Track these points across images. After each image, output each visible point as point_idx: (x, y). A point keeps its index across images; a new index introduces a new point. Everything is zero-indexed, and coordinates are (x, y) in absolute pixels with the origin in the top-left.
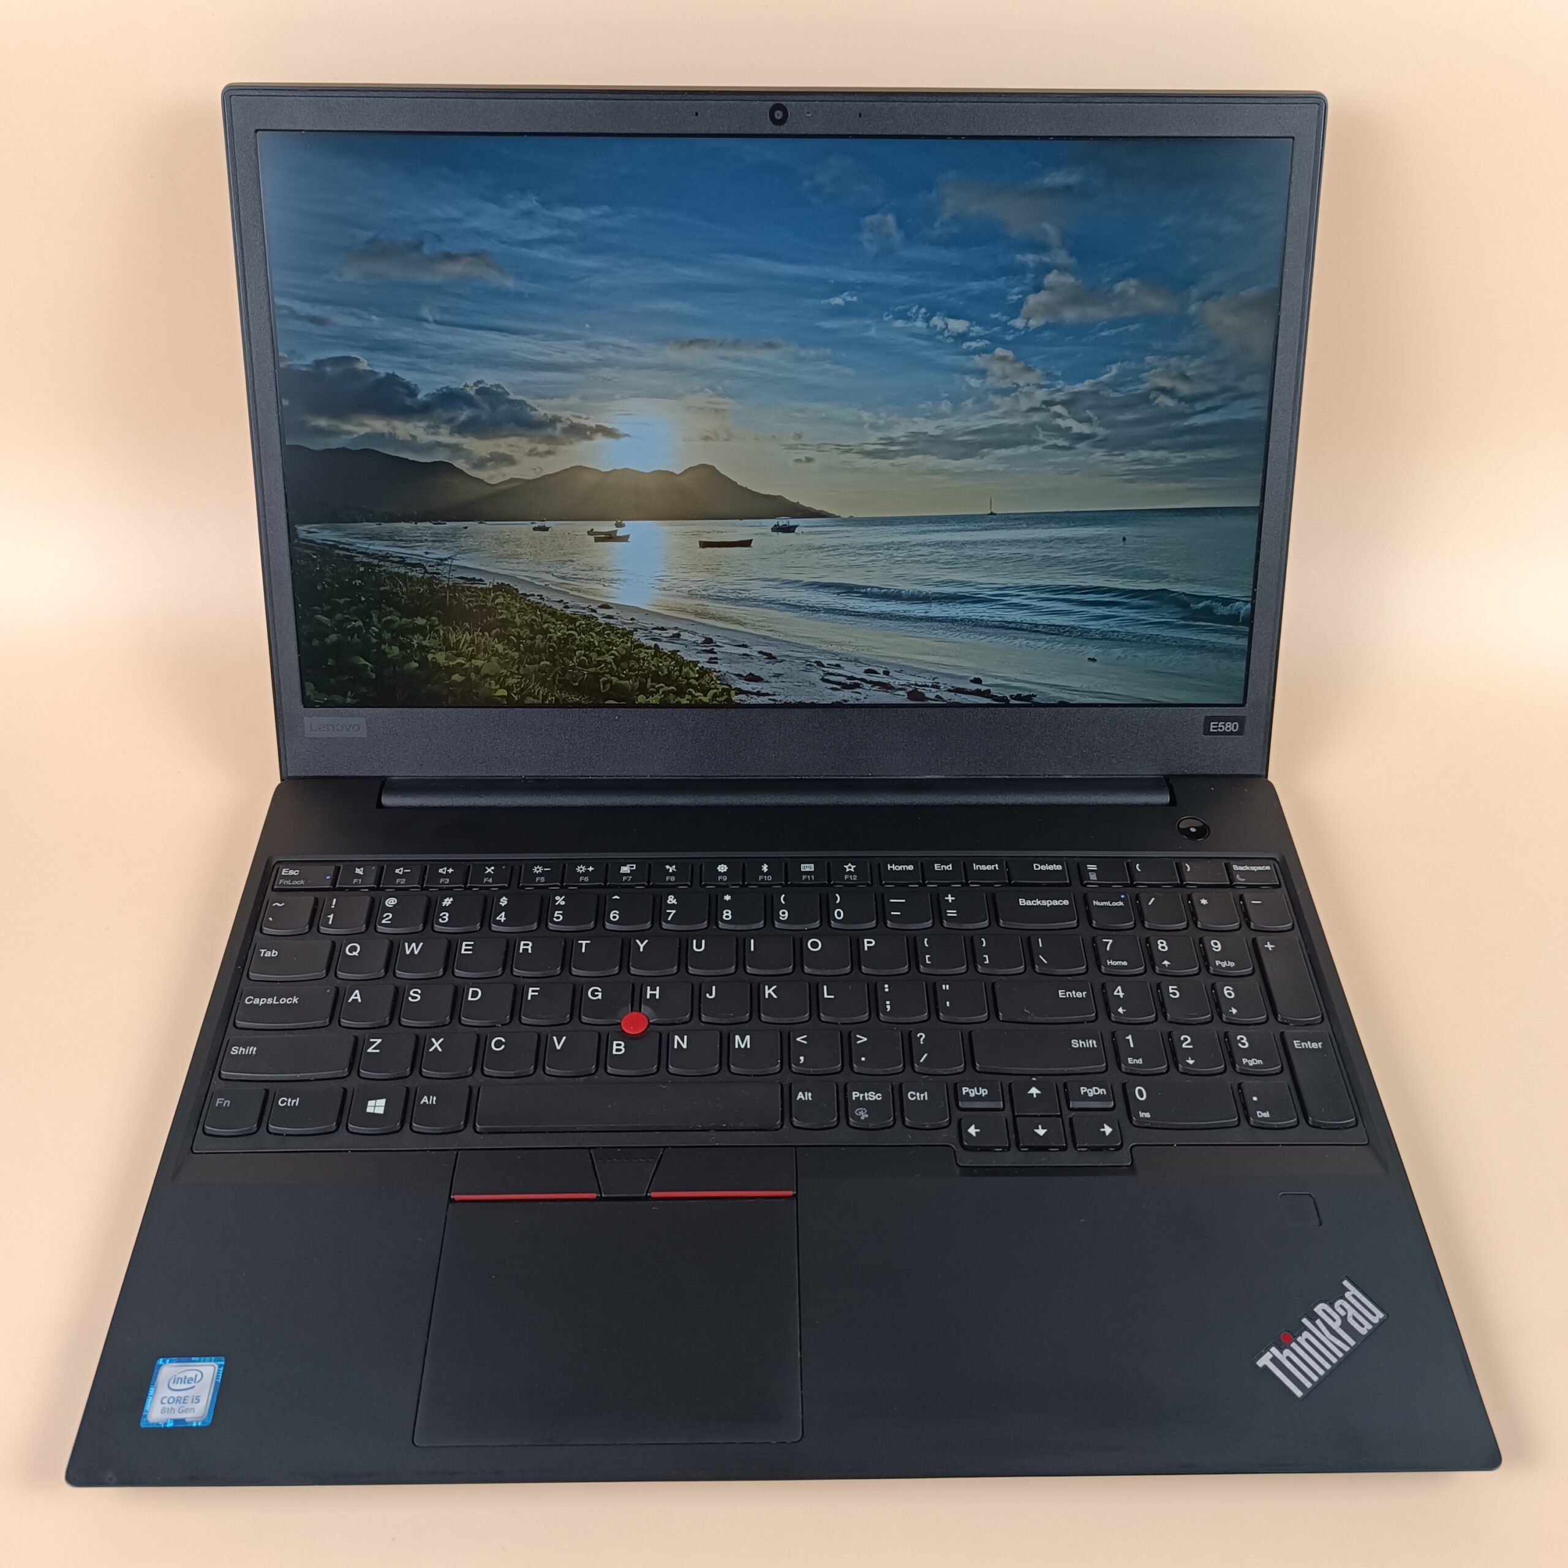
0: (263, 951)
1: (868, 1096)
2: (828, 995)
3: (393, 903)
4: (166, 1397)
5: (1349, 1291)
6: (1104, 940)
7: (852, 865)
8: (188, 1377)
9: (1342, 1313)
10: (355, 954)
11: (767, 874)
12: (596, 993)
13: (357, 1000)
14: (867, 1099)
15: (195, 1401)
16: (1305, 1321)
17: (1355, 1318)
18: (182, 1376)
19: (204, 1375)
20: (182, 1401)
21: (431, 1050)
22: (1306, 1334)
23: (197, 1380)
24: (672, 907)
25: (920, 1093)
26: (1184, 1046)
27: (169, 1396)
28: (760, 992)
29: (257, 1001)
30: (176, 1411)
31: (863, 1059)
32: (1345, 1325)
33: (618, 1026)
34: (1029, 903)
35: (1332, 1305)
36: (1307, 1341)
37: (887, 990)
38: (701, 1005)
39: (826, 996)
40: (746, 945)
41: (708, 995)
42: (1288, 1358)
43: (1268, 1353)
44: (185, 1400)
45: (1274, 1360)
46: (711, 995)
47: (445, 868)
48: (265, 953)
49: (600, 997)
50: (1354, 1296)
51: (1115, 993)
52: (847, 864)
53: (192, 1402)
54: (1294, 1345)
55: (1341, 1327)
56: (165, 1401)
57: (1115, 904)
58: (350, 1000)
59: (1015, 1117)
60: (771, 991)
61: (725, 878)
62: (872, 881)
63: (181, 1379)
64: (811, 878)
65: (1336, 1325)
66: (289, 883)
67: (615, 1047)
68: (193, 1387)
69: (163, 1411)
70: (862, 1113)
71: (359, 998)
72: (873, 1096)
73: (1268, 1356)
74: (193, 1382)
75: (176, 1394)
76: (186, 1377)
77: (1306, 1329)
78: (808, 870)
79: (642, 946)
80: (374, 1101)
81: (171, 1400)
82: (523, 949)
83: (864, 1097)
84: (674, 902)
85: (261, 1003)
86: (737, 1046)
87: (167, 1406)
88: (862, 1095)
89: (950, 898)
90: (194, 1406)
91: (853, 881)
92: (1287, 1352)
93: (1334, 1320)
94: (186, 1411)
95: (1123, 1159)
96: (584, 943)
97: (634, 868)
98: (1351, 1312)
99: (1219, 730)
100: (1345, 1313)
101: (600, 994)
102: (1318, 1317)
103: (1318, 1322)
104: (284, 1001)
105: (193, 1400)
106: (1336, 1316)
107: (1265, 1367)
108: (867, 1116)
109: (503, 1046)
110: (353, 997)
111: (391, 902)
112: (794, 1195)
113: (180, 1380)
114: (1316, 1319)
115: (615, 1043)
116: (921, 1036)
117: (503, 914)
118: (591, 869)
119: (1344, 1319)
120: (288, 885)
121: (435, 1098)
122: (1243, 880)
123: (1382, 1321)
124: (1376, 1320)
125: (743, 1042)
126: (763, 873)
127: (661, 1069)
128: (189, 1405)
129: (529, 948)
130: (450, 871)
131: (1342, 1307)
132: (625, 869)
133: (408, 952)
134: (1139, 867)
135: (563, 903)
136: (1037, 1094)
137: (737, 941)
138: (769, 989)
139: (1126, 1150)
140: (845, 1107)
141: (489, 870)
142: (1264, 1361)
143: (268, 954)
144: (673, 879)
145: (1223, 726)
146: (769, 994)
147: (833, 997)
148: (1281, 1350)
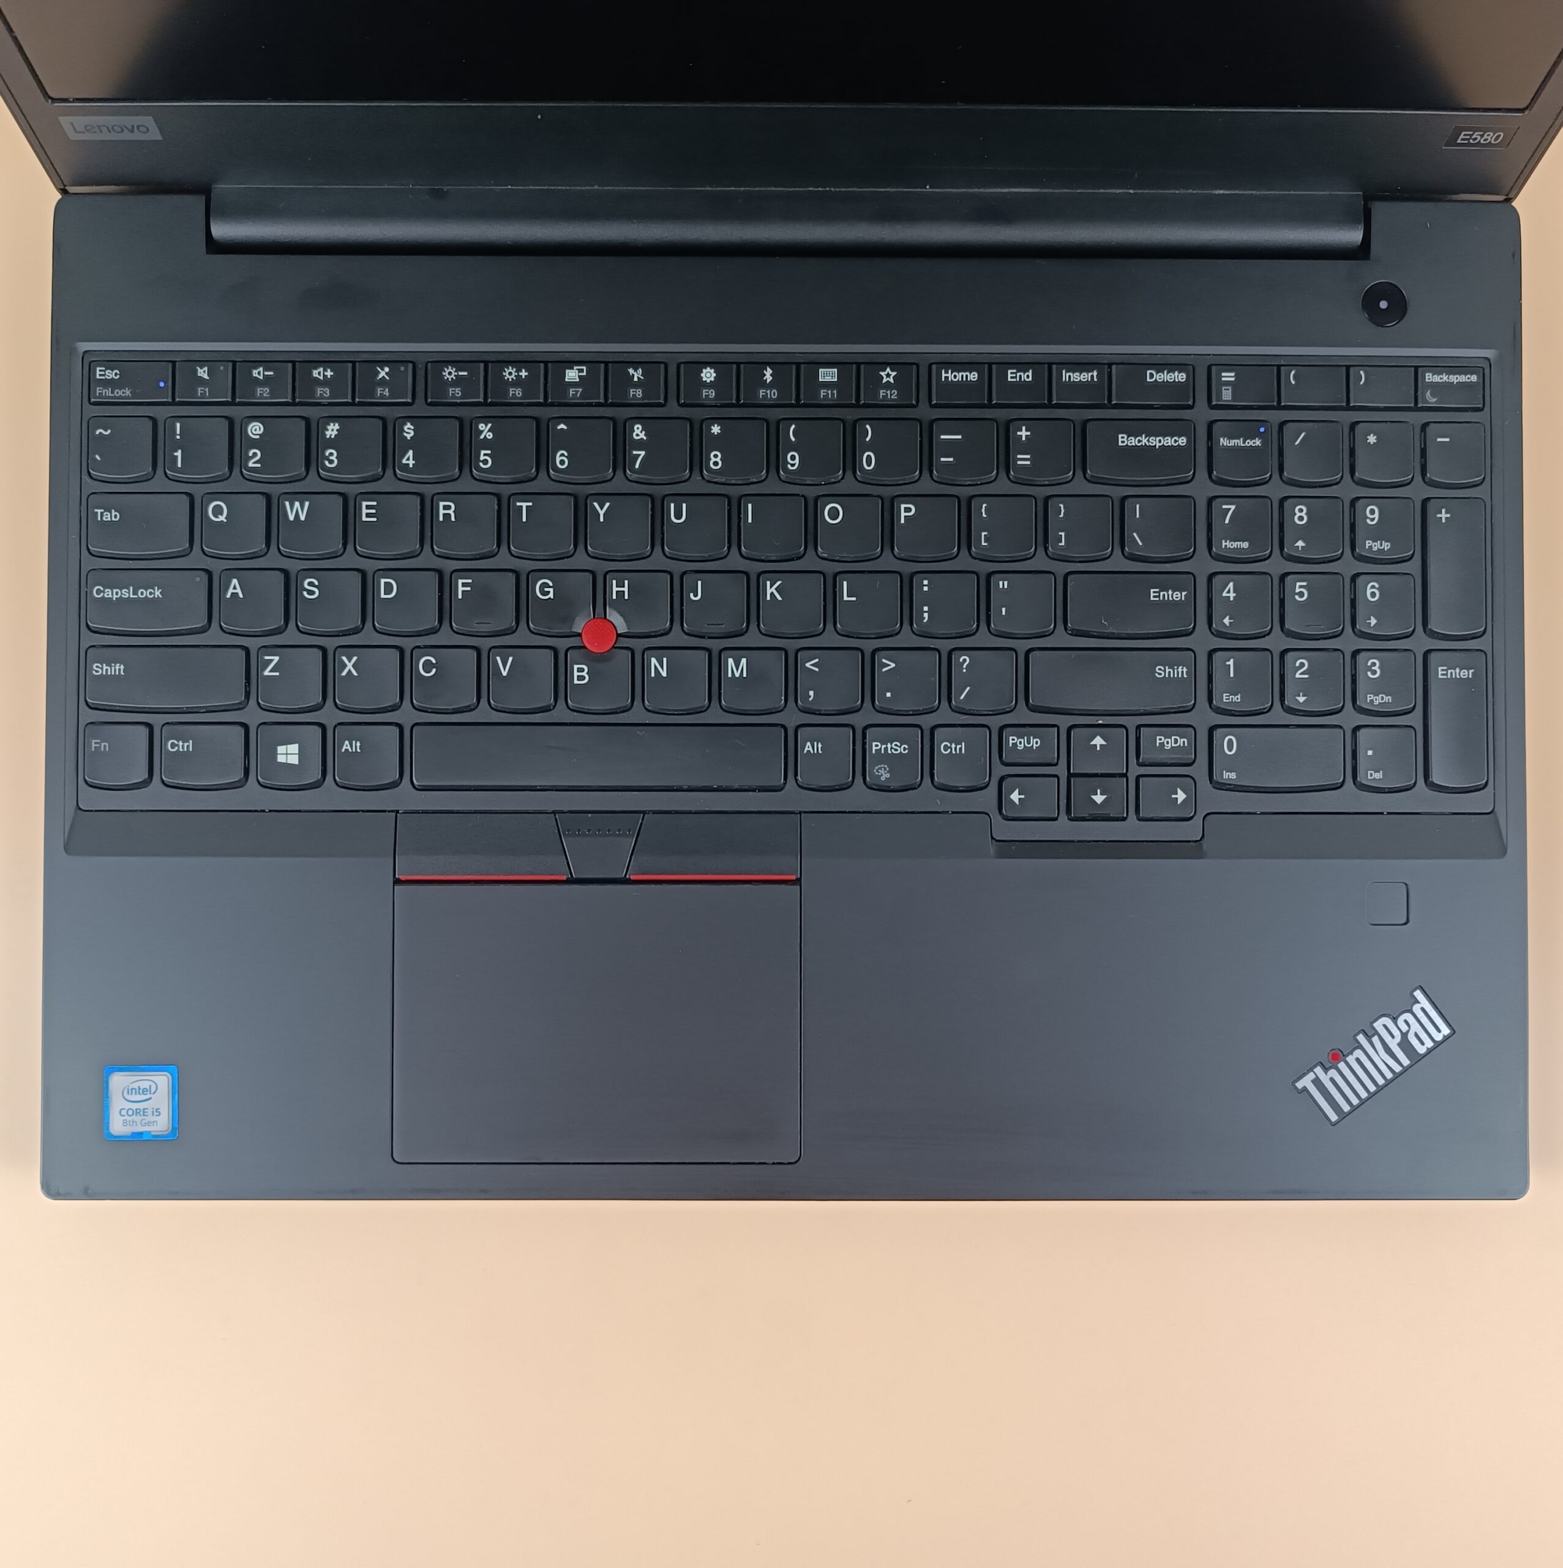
0: (99, 511)
1: (892, 748)
2: (848, 597)
3: (258, 432)
4: (124, 1109)
5: (1419, 1002)
6: (1224, 507)
7: (892, 370)
8: (142, 1087)
9: (1404, 1028)
10: (222, 518)
11: (771, 386)
12: (546, 589)
13: (237, 594)
14: (889, 752)
15: (155, 1113)
16: (1361, 1038)
17: (1416, 1035)
18: (135, 1086)
19: (159, 1088)
20: (142, 1113)
21: (344, 674)
22: (1358, 1053)
23: (153, 1091)
24: (640, 445)
25: (956, 745)
26: (1298, 676)
27: (127, 1108)
28: (760, 591)
29: (108, 593)
30: (139, 1123)
31: (889, 695)
32: (1405, 1045)
33: (578, 638)
34: (1133, 441)
35: (1395, 1020)
36: (1358, 1060)
37: (926, 589)
38: (684, 608)
39: (846, 598)
40: (740, 512)
41: (692, 595)
42: (1332, 1080)
43: (1312, 1073)
44: (144, 1112)
45: (1317, 1082)
46: (696, 595)
47: (321, 369)
48: (102, 514)
49: (551, 595)
50: (1423, 1009)
51: (1224, 594)
52: (884, 370)
53: (153, 1115)
54: (1342, 1065)
55: (1399, 1045)
56: (124, 1112)
57: (1250, 443)
58: (228, 596)
59: (1070, 776)
60: (773, 589)
61: (712, 394)
62: (918, 401)
63: (135, 1089)
64: (833, 394)
65: (1393, 1045)
66: (108, 392)
67: (576, 674)
68: (150, 1099)
69: (125, 1123)
70: (882, 772)
71: (239, 591)
72: (898, 748)
73: (1311, 1076)
74: (148, 1093)
75: (135, 1106)
76: (139, 1088)
77: (1360, 1047)
78: (828, 379)
79: (602, 513)
80: (284, 747)
81: (130, 1112)
82: (444, 515)
83: (886, 749)
84: (642, 436)
85: (115, 596)
86: (730, 675)
87: (127, 1117)
88: (884, 746)
89: (1024, 433)
90: (155, 1118)
91: (891, 400)
92: (1333, 1073)
93: (1393, 1037)
94: (149, 1123)
95: (1191, 831)
96: (524, 505)
97: (585, 374)
98: (1415, 1027)
99: (1471, 141)
100: (1407, 1028)
101: (551, 590)
102: (1377, 1033)
103: (1375, 1039)
104: (143, 593)
105: (153, 1112)
106: (1396, 1033)
107: (1305, 1089)
108: (888, 775)
109: (434, 670)
110: (231, 591)
111: (255, 429)
112: (797, 879)
113: (134, 1091)
114: (1373, 1035)
115: (576, 667)
116: (965, 660)
117: (411, 453)
118: (524, 374)
119: (1404, 1035)
120: (109, 397)
121: (358, 744)
122: (1435, 400)
123: (1446, 1038)
124: (1438, 1037)
125: (737, 670)
126: (764, 384)
127: (635, 703)
128: (150, 1118)
129: (451, 512)
130: (329, 373)
131: (1406, 1022)
132: (572, 375)
133: (291, 518)
134: (1295, 376)
135: (490, 436)
136: (1101, 745)
137: (729, 504)
138: (771, 587)
139: (1199, 819)
140: (861, 759)
141: (382, 374)
142: (1306, 1082)
143: (107, 517)
144: (639, 393)
145: (1479, 137)
146: (772, 594)
147: (854, 599)
148: (1326, 1070)
